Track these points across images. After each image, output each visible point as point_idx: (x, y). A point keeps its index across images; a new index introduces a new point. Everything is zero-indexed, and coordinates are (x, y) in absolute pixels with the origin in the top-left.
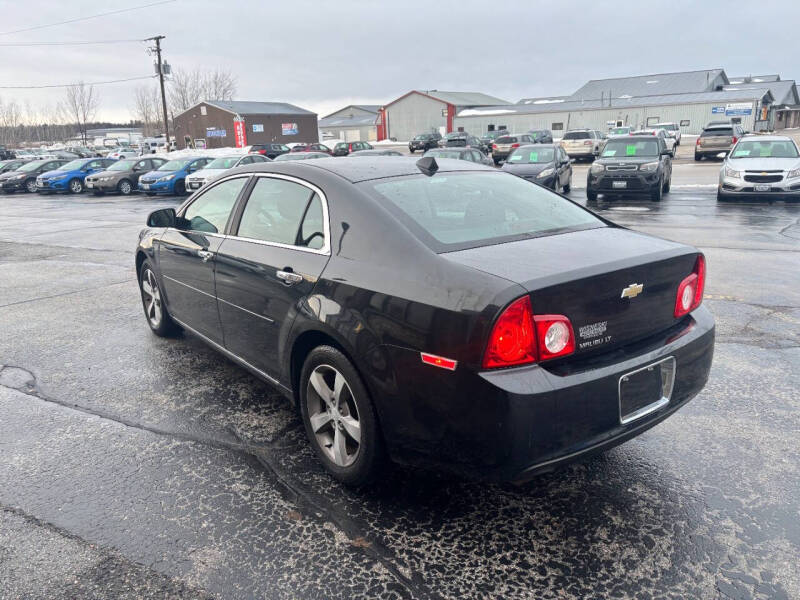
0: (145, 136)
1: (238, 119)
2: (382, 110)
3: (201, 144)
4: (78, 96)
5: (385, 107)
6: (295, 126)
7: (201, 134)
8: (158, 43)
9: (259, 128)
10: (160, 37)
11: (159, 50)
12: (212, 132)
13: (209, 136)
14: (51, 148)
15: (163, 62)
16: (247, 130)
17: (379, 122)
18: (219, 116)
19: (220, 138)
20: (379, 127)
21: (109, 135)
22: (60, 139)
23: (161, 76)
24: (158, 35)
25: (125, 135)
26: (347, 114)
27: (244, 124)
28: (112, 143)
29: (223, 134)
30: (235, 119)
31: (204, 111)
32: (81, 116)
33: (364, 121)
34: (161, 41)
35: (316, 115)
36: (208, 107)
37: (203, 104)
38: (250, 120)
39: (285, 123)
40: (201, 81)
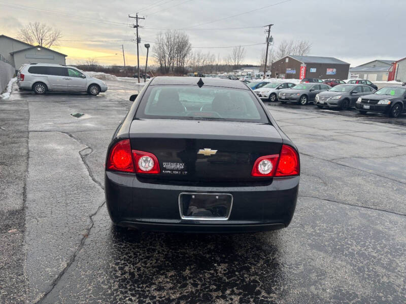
0: (260, 71)
1: (303, 65)
2: (394, 63)
3: (283, 76)
4: (237, 52)
5: (397, 62)
6: (335, 70)
7: (283, 72)
8: (270, 28)
9: (313, 70)
10: (271, 25)
11: (269, 31)
12: (289, 71)
13: (287, 72)
14: (222, 75)
15: (270, 37)
16: (307, 71)
17: (391, 70)
18: (294, 64)
19: (292, 74)
20: (390, 73)
21: (245, 70)
22: (226, 71)
23: (268, 43)
24: (270, 24)
25: (251, 71)
26: (372, 65)
27: (306, 68)
28: (245, 74)
29: (294, 72)
30: (302, 65)
31: (287, 60)
32: (237, 61)
33: (382, 69)
34: (272, 27)
35: (348, 65)
36: (290, 58)
37: (287, 57)
38: (309, 65)
39: (329, 68)
40: (293, 46)
